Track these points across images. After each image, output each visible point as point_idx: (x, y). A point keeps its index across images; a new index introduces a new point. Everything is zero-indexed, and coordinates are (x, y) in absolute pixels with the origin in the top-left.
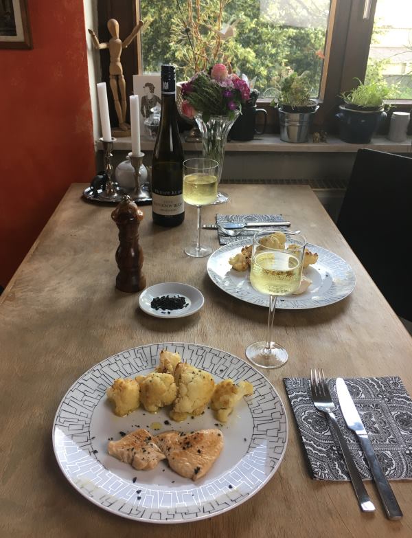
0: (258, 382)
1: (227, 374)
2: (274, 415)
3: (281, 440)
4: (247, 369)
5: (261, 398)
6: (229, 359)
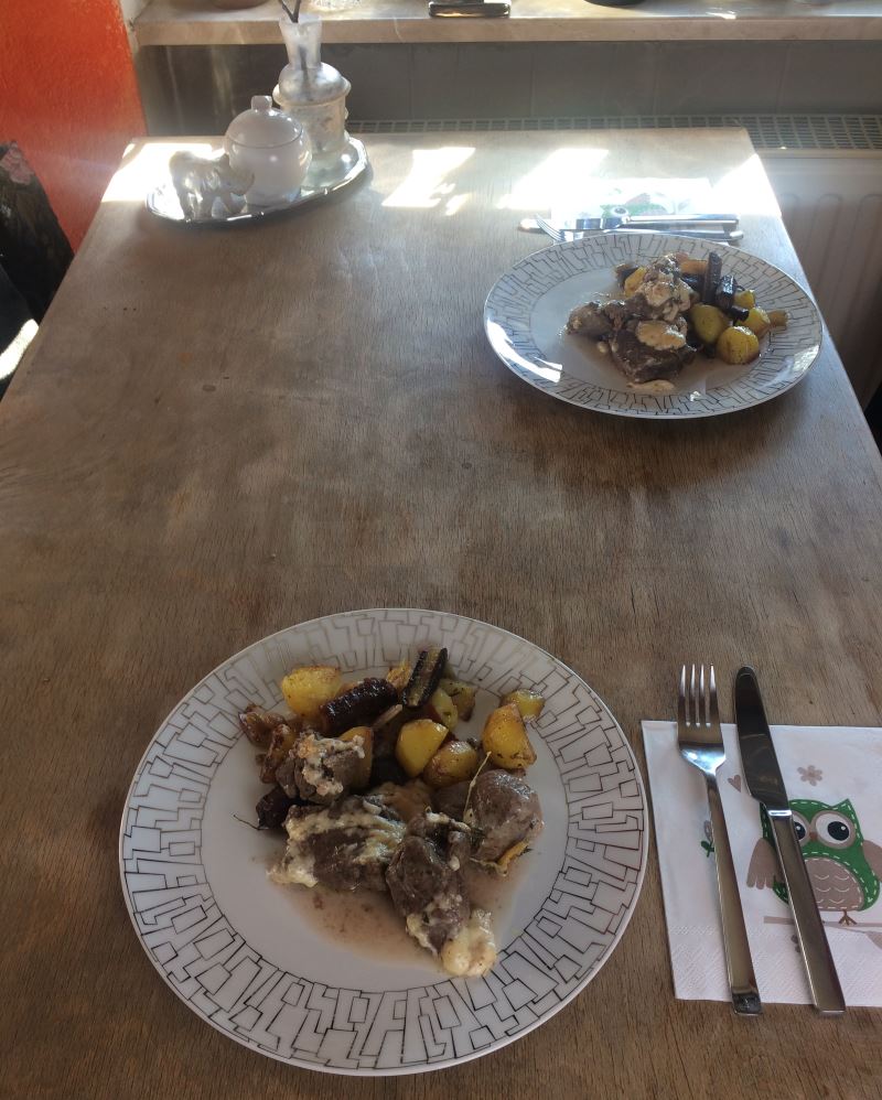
0: (620, 872)
1: (583, 803)
3: (511, 1024)
5: (586, 905)
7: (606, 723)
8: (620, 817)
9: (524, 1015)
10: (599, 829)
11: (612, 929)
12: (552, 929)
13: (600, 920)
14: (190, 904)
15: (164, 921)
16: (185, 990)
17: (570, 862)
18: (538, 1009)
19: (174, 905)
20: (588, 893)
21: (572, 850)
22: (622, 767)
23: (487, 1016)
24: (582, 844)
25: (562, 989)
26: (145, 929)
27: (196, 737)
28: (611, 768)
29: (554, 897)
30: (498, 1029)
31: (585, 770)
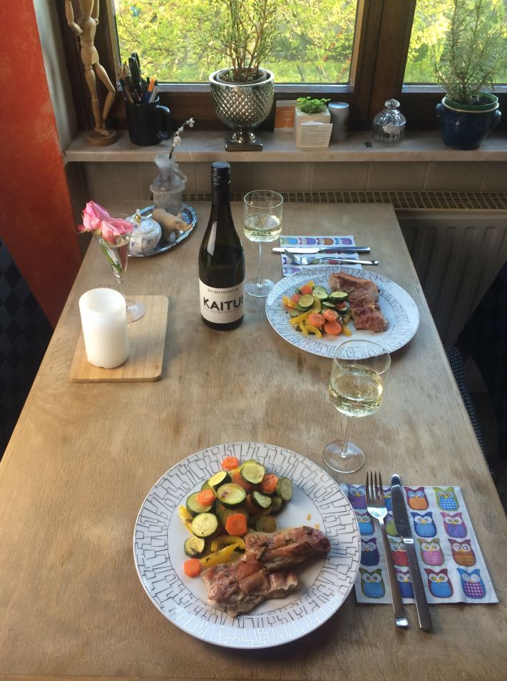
0: (154, 502)
1: (161, 534)
2: (185, 471)
3: (206, 455)
4: (143, 519)
5: (170, 491)
6: (140, 542)
7: (142, 569)
8: (147, 524)
9: (201, 457)
10: (157, 521)
11: (163, 480)
12: (185, 485)
13: (167, 485)
14: (321, 499)
15: (329, 490)
16: (315, 467)
17: (171, 509)
18: (196, 458)
19: (328, 496)
20: (168, 496)
21: (170, 514)
22: (140, 546)
23: (213, 458)
24: (165, 516)
25: (186, 462)
26: (334, 486)
27: (340, 569)
28: (145, 547)
29: (180, 497)
30: (210, 453)
31: (157, 549)
